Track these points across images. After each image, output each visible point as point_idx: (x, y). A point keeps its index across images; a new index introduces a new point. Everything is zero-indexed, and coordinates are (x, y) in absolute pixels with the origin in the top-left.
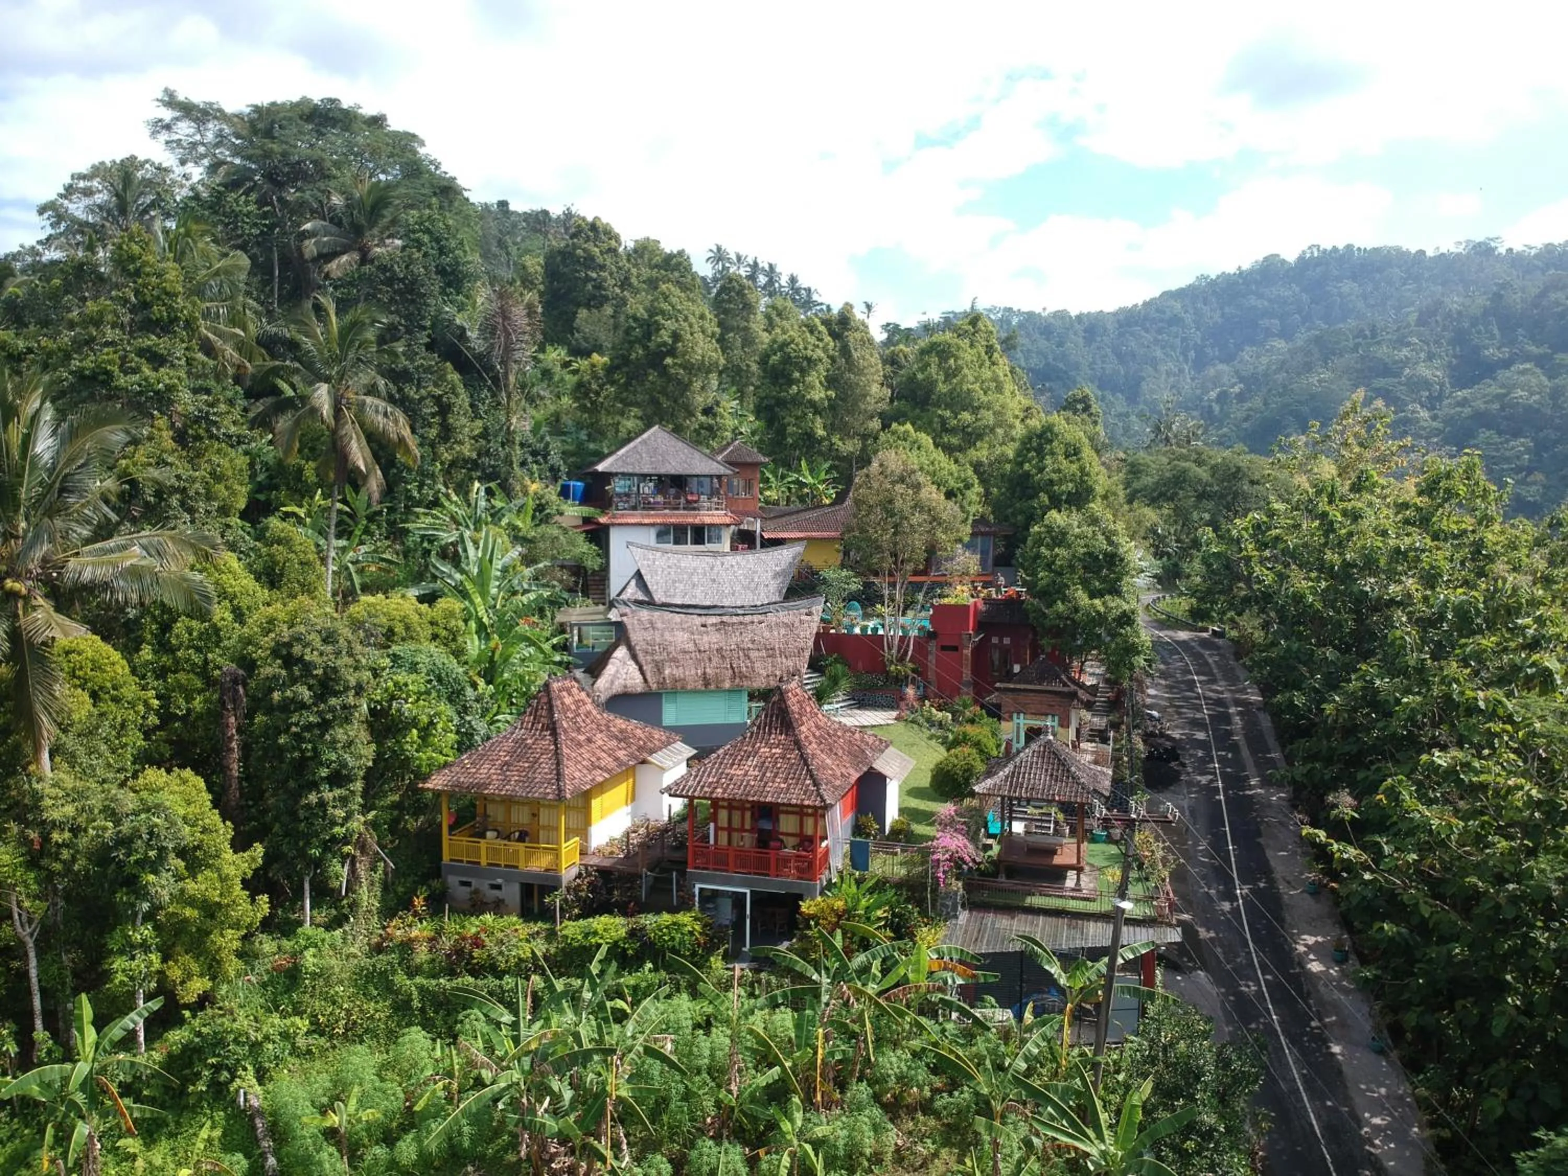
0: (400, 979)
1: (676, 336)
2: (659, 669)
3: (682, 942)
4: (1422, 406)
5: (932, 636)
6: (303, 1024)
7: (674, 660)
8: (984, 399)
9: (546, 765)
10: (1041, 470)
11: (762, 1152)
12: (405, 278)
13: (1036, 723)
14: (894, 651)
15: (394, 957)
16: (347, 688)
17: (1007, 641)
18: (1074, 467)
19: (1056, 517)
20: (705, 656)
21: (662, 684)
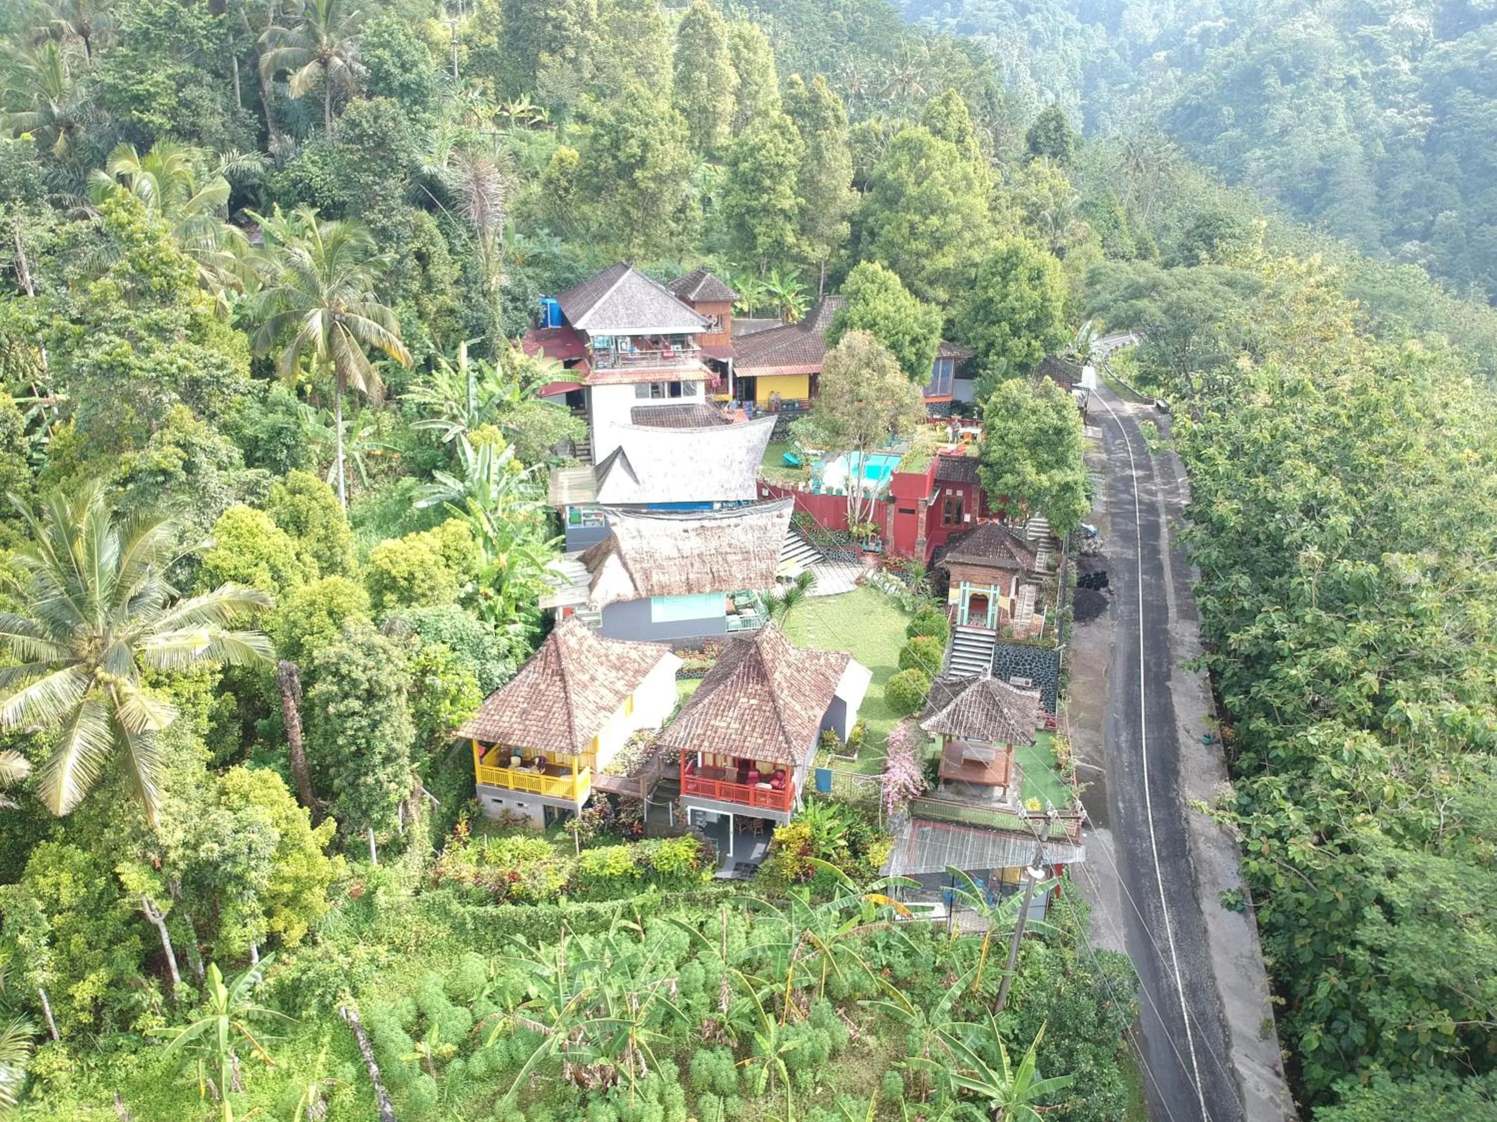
0: (455, 907)
1: (645, 145)
2: (647, 577)
3: (679, 868)
4: (1405, 57)
5: (892, 500)
6: (382, 950)
7: (660, 567)
8: (953, 201)
9: (559, 716)
10: (1005, 297)
11: (747, 1062)
12: (375, 134)
13: (979, 590)
14: (857, 513)
15: (449, 891)
16: (389, 692)
17: (960, 493)
18: (1036, 295)
19: (1012, 386)
20: (688, 561)
21: (650, 591)
